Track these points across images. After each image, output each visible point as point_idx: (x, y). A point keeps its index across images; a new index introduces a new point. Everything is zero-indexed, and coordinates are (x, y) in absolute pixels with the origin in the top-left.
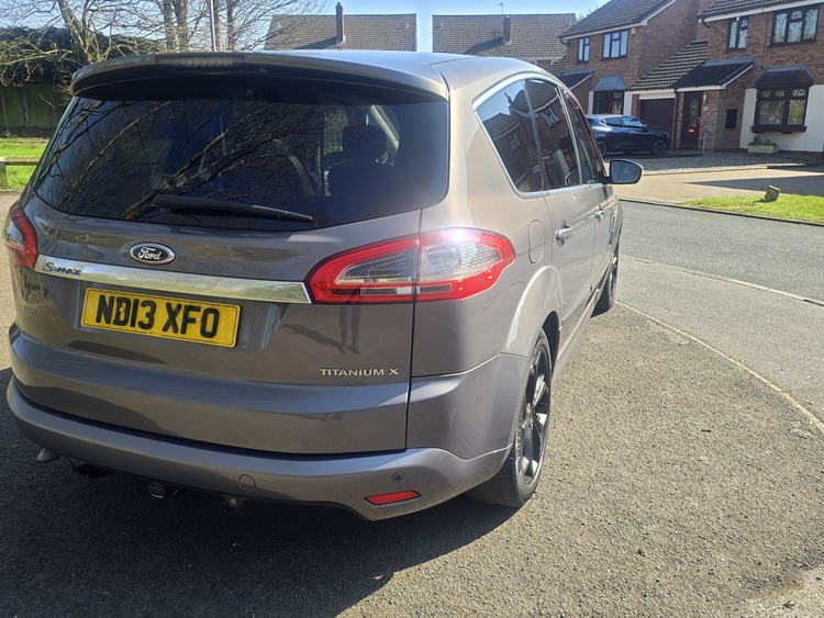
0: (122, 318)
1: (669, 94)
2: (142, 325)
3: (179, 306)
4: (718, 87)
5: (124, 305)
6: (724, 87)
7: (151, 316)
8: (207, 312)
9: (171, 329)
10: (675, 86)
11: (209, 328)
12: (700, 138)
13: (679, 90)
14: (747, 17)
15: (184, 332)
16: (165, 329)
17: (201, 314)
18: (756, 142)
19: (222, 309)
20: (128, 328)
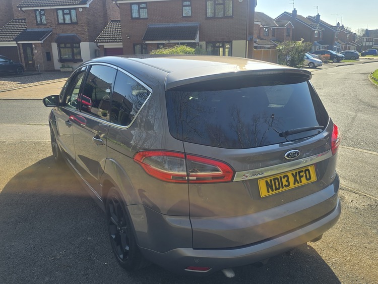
0: (277, 187)
1: (14, 44)
2: (286, 186)
3: (296, 173)
4: (40, 42)
5: (276, 181)
6: (42, 42)
7: (288, 181)
8: (306, 170)
9: (296, 183)
10: (16, 40)
11: (308, 177)
12: (36, 65)
13: (19, 42)
14: (43, 10)
15: (301, 182)
16: (294, 184)
17: (304, 173)
18: (63, 67)
19: (310, 168)
20: (281, 189)
